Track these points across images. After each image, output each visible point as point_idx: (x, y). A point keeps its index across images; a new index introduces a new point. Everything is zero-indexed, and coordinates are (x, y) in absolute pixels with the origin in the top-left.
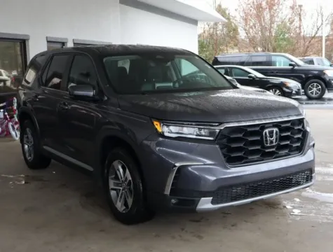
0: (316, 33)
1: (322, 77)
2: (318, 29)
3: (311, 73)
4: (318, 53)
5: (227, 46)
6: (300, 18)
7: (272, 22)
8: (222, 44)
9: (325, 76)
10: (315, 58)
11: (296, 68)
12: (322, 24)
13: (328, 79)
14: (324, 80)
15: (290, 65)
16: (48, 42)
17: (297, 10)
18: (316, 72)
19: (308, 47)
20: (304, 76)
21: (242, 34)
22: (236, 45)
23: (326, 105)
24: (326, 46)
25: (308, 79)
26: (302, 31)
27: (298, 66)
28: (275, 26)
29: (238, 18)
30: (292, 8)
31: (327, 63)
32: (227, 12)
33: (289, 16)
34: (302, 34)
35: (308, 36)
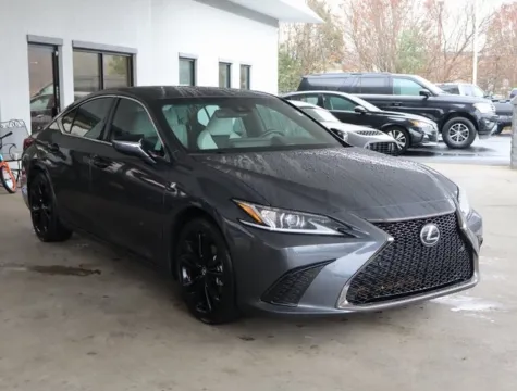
0: (465, 46)
1: (472, 114)
2: (467, 40)
3: (454, 108)
4: (467, 77)
5: (324, 63)
6: (440, 22)
7: (396, 27)
8: (316, 60)
9: (476, 113)
10: (461, 85)
11: (430, 98)
12: (473, 32)
13: (479, 118)
14: (473, 119)
15: (422, 93)
16: (29, 43)
17: (436, 10)
18: (462, 106)
19: (451, 67)
20: (442, 111)
21: (349, 45)
22: (339, 61)
23: (476, 158)
24: (479, 67)
25: (449, 116)
26: (443, 42)
27: (434, 95)
28: (400, 34)
29: (343, 19)
30: (428, 6)
31: (480, 93)
32: (326, 8)
33: (423, 18)
34: (442, 47)
35: (451, 50)
